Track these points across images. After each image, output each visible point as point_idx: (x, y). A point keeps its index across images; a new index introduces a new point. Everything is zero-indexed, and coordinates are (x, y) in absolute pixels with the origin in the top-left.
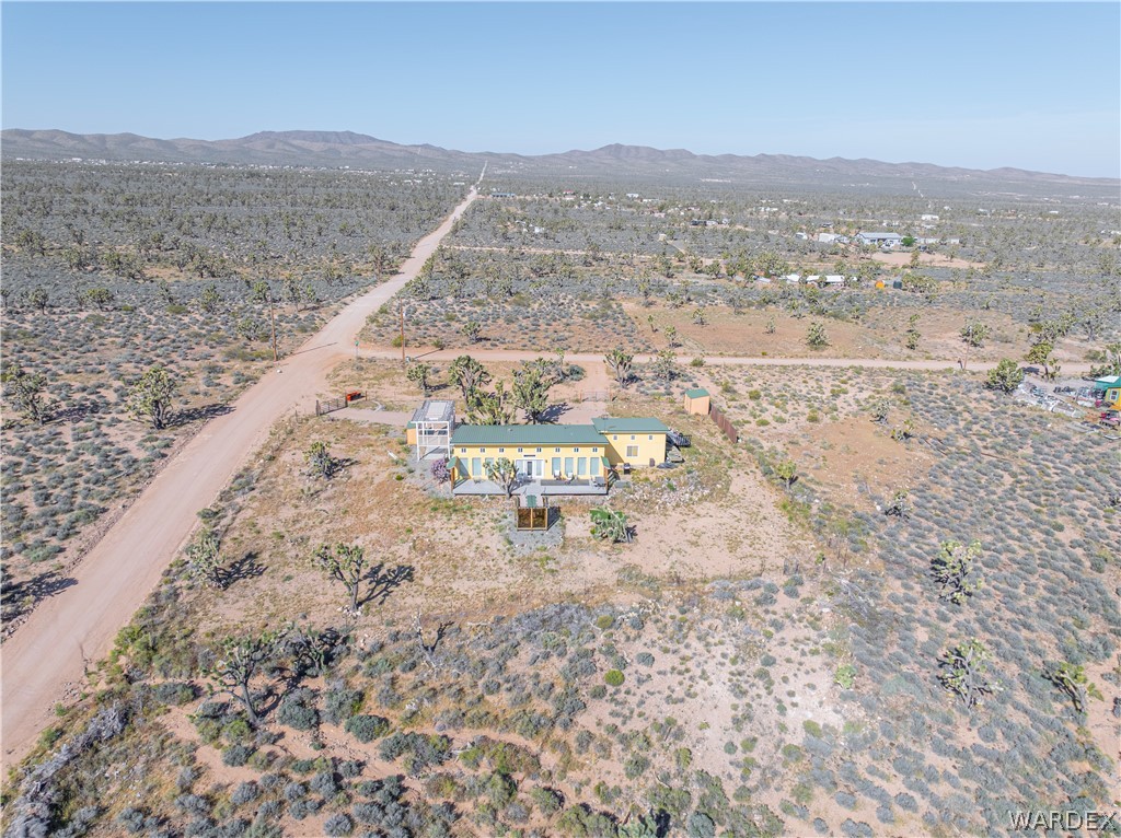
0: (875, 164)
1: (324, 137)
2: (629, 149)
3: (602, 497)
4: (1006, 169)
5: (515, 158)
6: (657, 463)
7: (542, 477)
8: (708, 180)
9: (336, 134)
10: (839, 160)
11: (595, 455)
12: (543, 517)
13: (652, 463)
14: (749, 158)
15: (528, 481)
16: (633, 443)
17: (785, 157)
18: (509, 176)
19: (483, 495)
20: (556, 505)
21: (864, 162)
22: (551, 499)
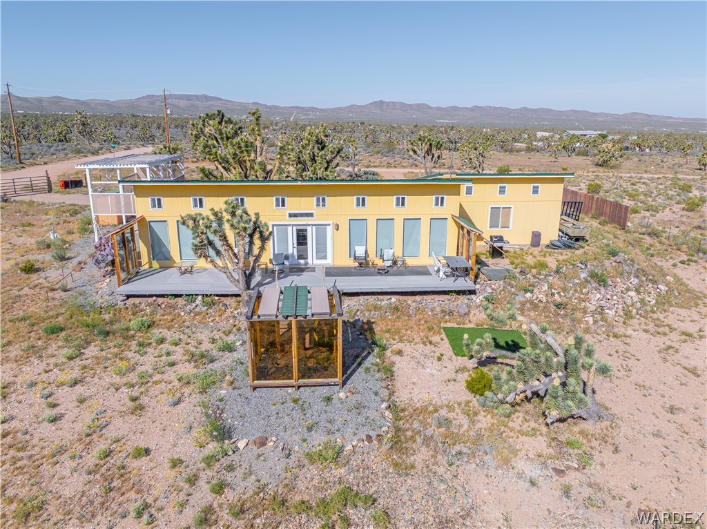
0: (549, 111)
1: (188, 97)
2: (388, 103)
3: (463, 299)
4: (634, 113)
5: (314, 109)
6: (545, 241)
7: (329, 262)
8: (442, 121)
9: (196, 96)
10: (526, 109)
11: (439, 212)
12: (330, 347)
13: (536, 237)
14: (466, 108)
15: (300, 270)
16: (501, 202)
17: (490, 107)
18: (310, 119)
19: (191, 297)
20: (359, 316)
21: (542, 109)
22: (347, 302)
